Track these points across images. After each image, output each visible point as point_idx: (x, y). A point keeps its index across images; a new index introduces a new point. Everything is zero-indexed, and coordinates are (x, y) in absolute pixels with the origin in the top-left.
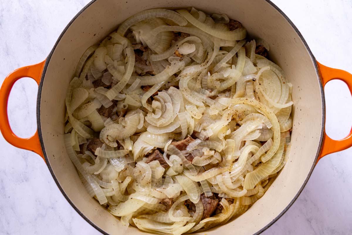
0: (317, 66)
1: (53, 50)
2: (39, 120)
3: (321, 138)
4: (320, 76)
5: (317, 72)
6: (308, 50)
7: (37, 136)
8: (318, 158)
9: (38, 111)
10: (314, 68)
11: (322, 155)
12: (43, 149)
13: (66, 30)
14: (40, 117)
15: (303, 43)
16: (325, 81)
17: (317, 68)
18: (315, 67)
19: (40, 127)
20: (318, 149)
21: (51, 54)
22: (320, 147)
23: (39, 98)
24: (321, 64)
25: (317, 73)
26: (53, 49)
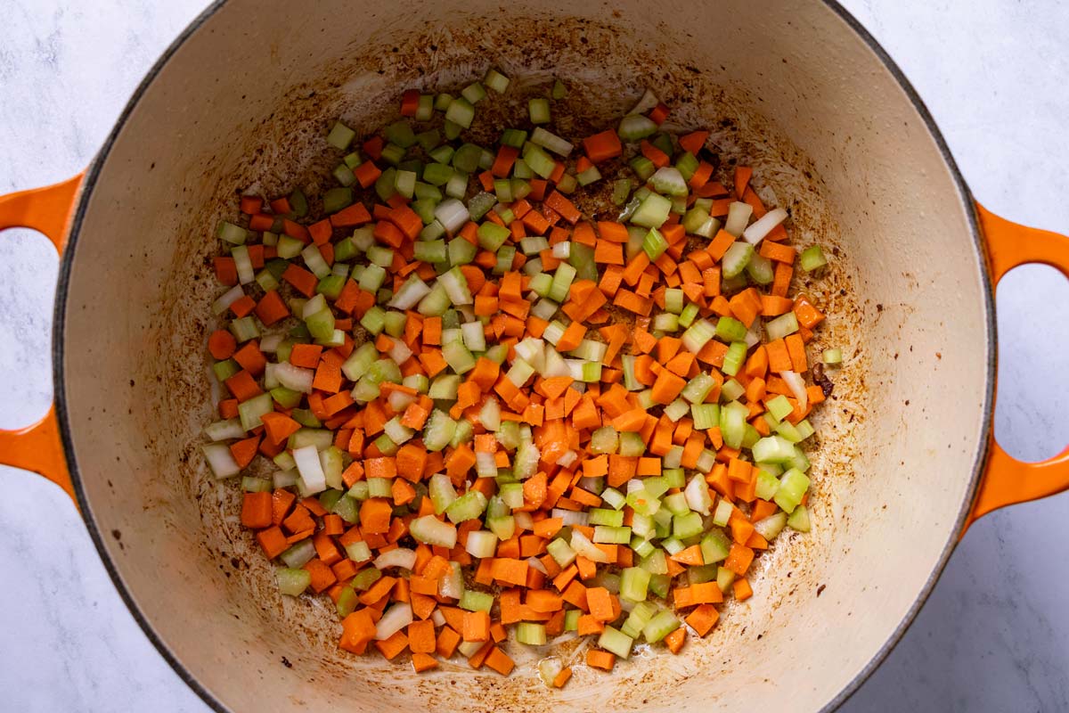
0: (977, 218)
1: (111, 139)
2: (59, 372)
3: (979, 454)
4: (983, 251)
5: (975, 237)
6: (950, 165)
7: (55, 426)
8: (965, 519)
9: (57, 342)
10: (964, 225)
11: (981, 510)
12: (71, 465)
13: (155, 74)
14: (62, 363)
15: (934, 141)
16: (1000, 269)
17: (976, 223)
18: (971, 222)
19: (63, 392)
20: (968, 491)
21: (104, 152)
22: (973, 485)
23: (62, 298)
24: (988, 212)
25: (976, 242)
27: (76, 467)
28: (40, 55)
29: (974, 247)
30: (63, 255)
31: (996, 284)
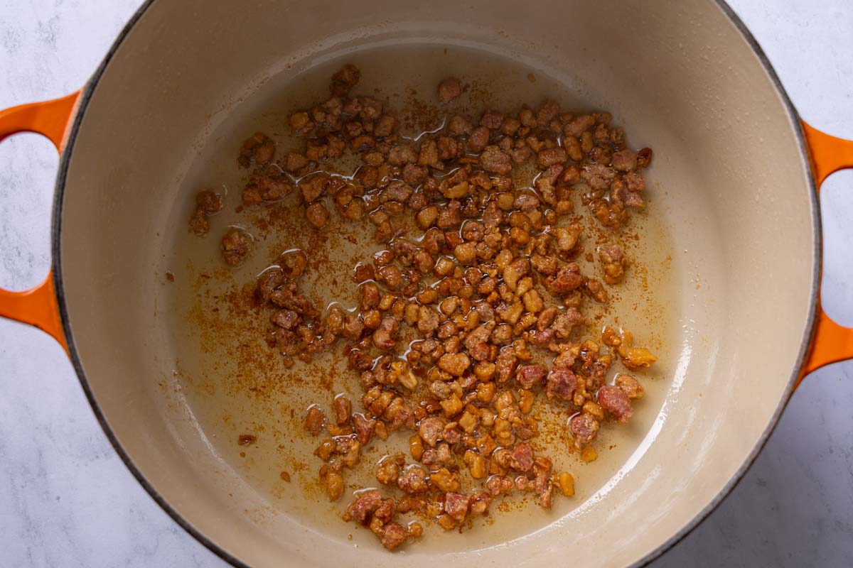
0: (803, 132)
1: (104, 65)
2: (57, 245)
3: (809, 320)
4: (809, 158)
5: (802, 147)
6: (779, 90)
7: (51, 289)
8: (800, 373)
9: (56, 222)
10: (793, 139)
11: (814, 364)
12: (64, 321)
15: (766, 71)
16: (823, 173)
17: (802, 137)
18: (798, 135)
19: (60, 262)
20: (801, 350)
21: (99, 74)
22: (806, 345)
23: (62, 186)
24: (811, 128)
25: (803, 151)
26: (102, 63)
27: (68, 321)
28: (41, 35)
29: (801, 156)
30: (63, 154)
31: (820, 185)
